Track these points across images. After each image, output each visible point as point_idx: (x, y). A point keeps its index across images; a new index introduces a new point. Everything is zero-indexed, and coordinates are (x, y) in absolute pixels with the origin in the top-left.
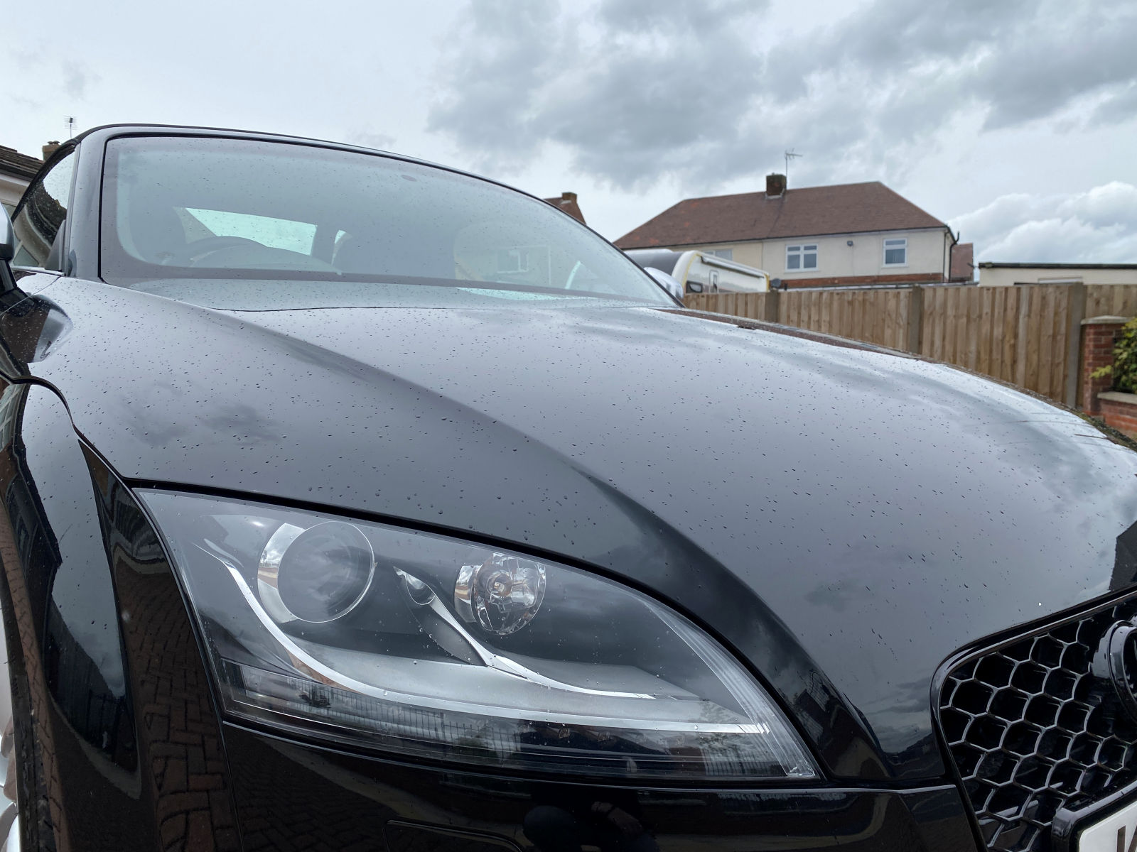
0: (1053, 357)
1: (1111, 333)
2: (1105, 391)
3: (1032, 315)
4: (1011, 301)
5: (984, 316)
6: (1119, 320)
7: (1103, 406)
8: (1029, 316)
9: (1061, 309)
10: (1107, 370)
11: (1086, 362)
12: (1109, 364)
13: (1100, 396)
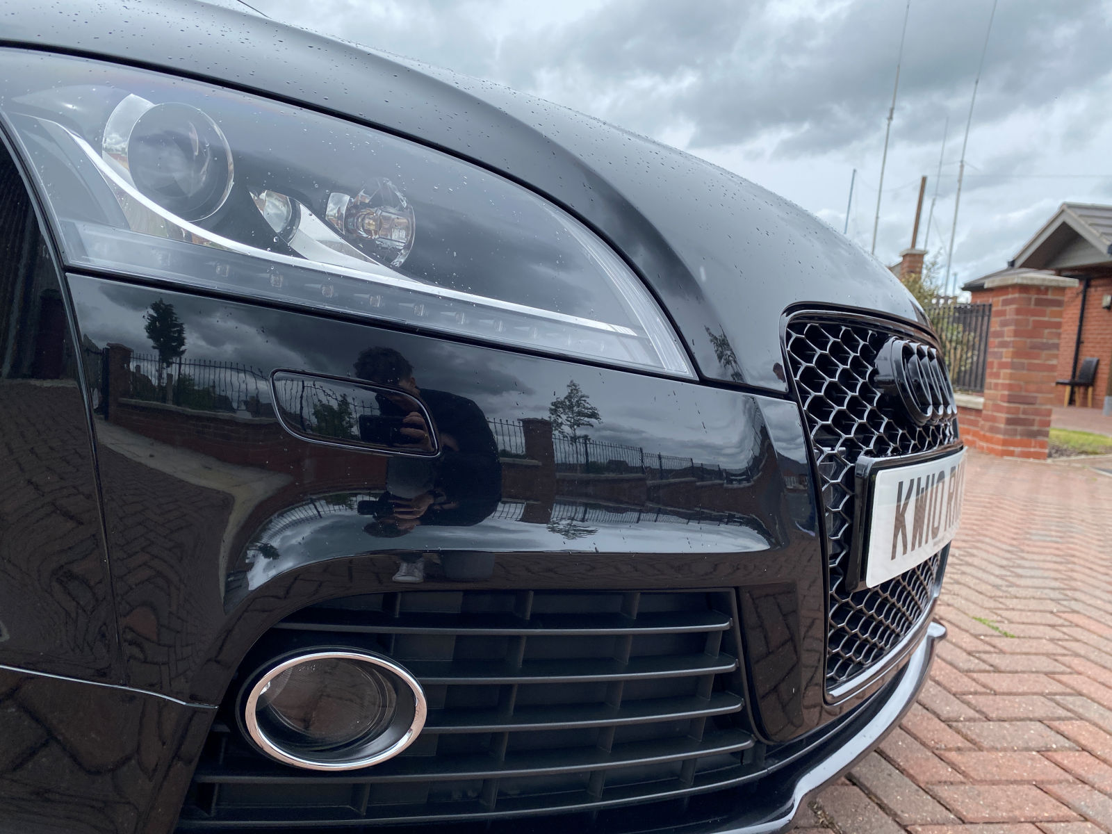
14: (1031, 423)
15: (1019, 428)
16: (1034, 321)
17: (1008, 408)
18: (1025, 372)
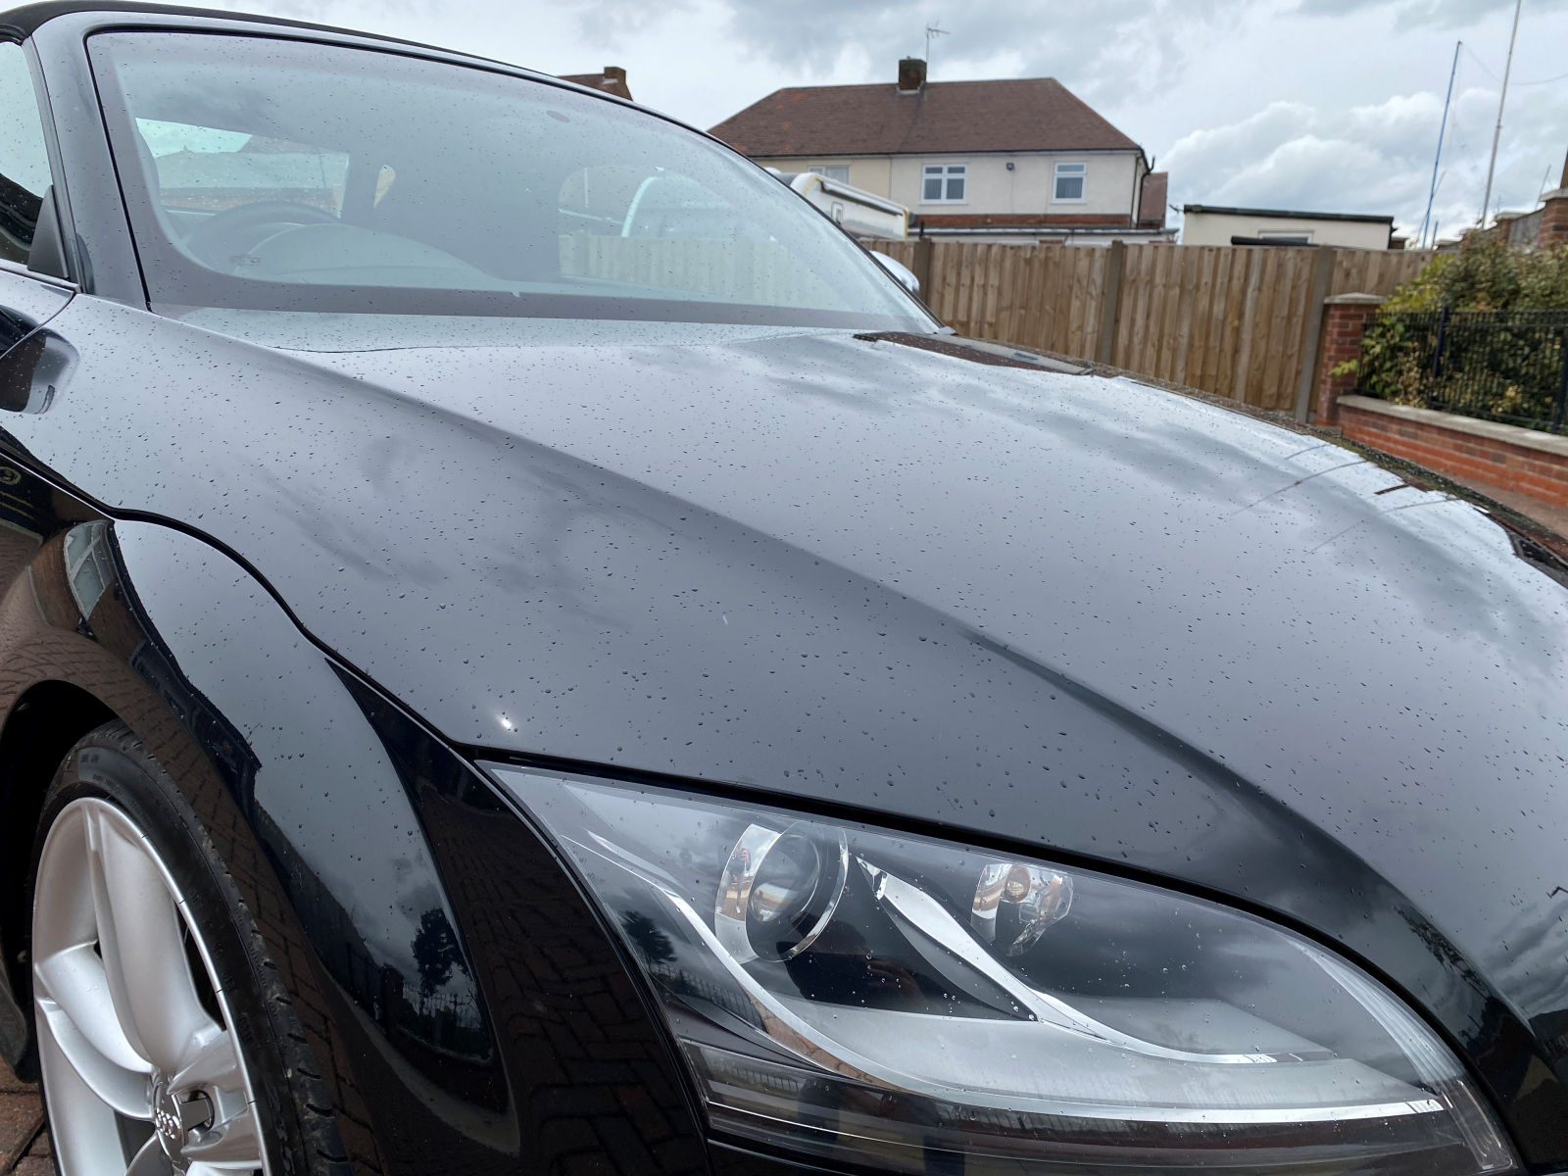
0: (1285, 347)
1: (1361, 317)
2: (1346, 393)
3: (1265, 288)
4: (1239, 267)
5: (1203, 288)
6: (1373, 299)
7: (1342, 414)
8: (1260, 289)
9: (1301, 282)
10: (1353, 365)
11: (1327, 354)
12: (1355, 357)
13: (1340, 400)
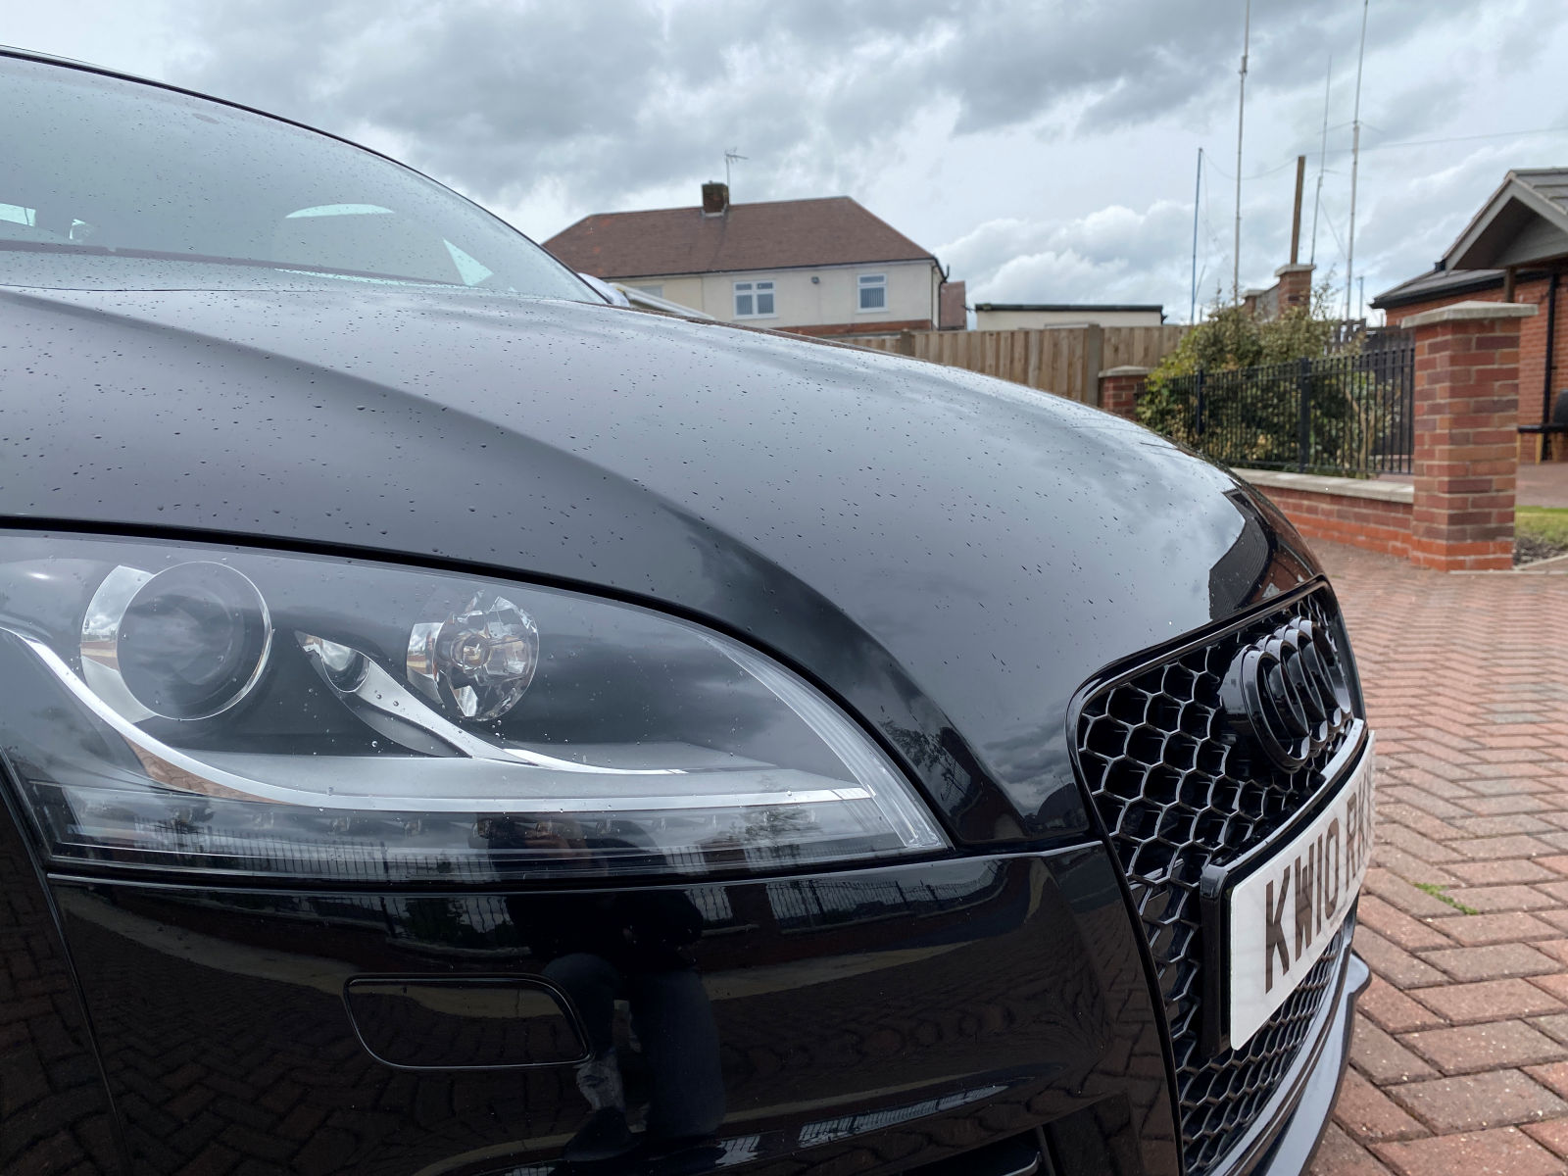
1: (1132, 387)
4: (1019, 346)
6: (1141, 371)
9: (1076, 359)
14: (1487, 517)
15: (1469, 527)
16: (1478, 371)
17: (1450, 500)
18: (1471, 446)
